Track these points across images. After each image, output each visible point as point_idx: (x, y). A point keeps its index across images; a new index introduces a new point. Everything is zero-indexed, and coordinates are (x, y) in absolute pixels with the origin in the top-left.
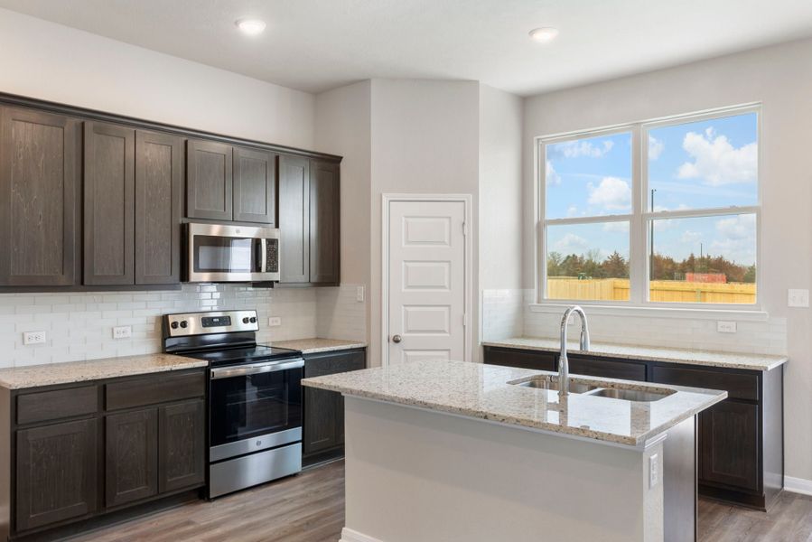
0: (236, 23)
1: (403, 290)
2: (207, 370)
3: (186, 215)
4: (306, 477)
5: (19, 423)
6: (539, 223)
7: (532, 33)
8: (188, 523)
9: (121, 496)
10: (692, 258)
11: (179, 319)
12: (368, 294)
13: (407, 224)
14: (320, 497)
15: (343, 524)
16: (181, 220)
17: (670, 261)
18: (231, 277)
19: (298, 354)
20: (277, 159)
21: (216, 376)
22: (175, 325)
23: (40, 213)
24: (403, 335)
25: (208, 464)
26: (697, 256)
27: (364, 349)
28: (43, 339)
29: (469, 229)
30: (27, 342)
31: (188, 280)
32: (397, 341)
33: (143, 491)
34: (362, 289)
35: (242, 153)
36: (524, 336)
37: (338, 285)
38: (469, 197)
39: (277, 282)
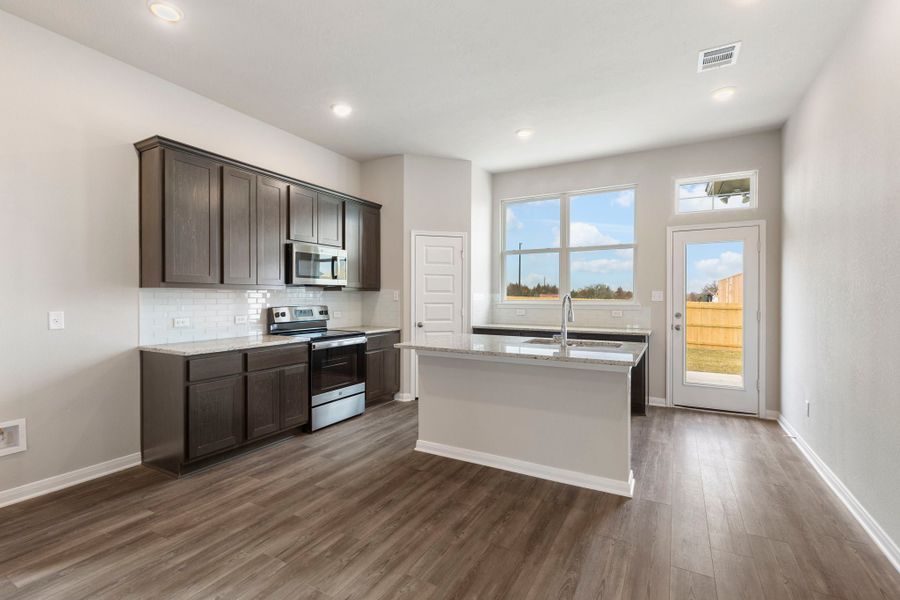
0: (332, 107)
1: (425, 293)
2: (309, 344)
3: (288, 237)
4: (368, 416)
5: (191, 379)
6: (502, 254)
7: (517, 132)
8: (305, 447)
9: (257, 432)
10: (539, 285)
11: (281, 311)
12: (401, 295)
13: (427, 250)
14: (386, 426)
15: (417, 437)
16: (285, 241)
17: (526, 288)
18: (319, 282)
19: (363, 334)
20: (344, 203)
21: (316, 348)
22: (277, 315)
23: (194, 230)
24: (424, 322)
25: (310, 408)
26: (542, 285)
27: (398, 332)
28: (187, 324)
29: (465, 254)
30: (176, 325)
31: (292, 282)
32: (420, 326)
33: (271, 428)
34: (397, 292)
35: (324, 199)
36: (492, 323)
37: (379, 290)
38: (464, 234)
39: (344, 286)
